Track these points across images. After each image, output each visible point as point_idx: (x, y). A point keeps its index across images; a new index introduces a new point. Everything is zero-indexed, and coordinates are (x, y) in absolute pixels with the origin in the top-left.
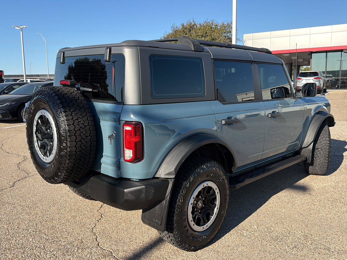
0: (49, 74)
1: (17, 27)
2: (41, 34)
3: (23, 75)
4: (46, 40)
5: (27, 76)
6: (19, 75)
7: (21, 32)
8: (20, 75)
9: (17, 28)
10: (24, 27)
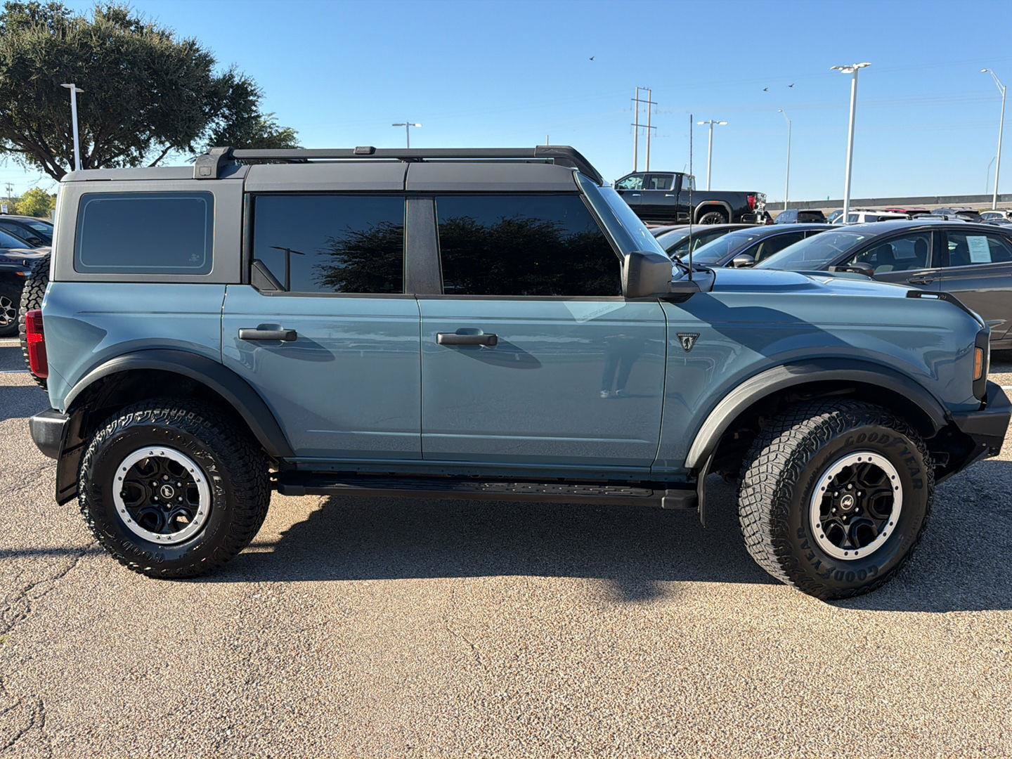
0: (999, 194)
1: (844, 68)
2: (992, 73)
3: (843, 201)
4: (1004, 89)
5: (853, 203)
6: (938, 197)
7: (854, 80)
8: (942, 197)
9: (846, 71)
10: (862, 65)
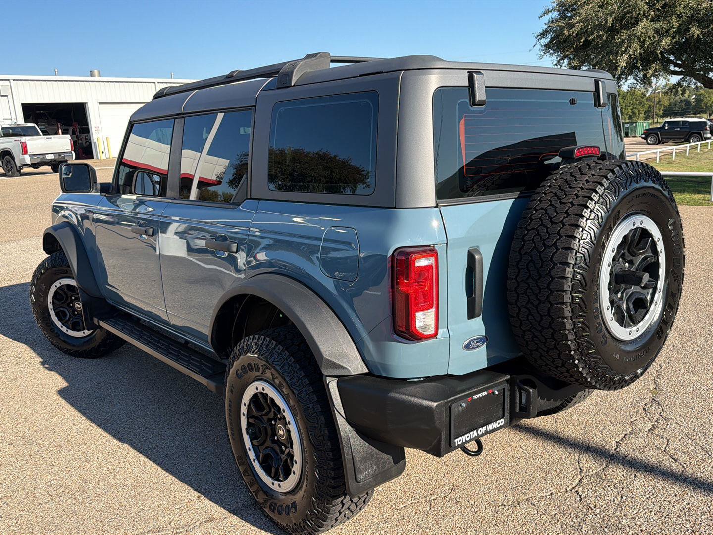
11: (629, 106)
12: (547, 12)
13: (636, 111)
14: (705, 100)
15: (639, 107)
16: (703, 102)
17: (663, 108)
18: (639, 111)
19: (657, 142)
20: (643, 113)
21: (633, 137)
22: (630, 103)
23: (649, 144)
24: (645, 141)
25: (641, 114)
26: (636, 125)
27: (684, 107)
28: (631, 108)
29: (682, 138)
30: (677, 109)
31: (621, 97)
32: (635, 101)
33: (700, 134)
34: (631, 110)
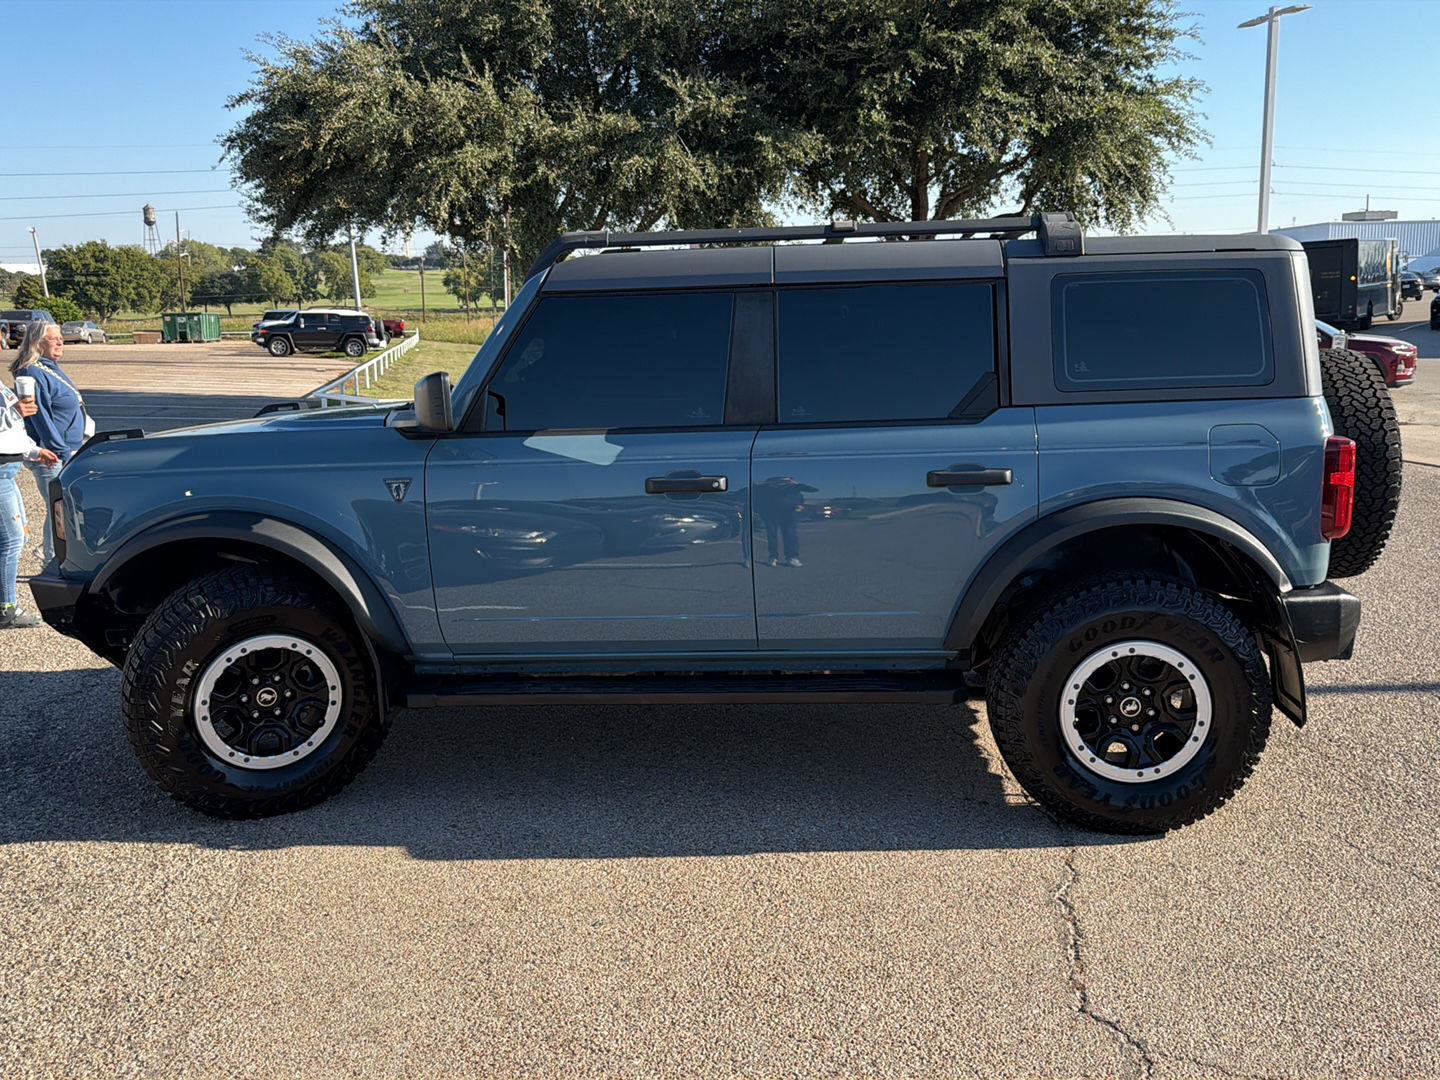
11: (130, 282)
12: (243, 98)
13: (145, 293)
14: (265, 276)
15: (149, 284)
16: (261, 280)
17: (189, 288)
18: (150, 292)
19: (289, 351)
20: (159, 295)
21: (196, 342)
22: (130, 275)
23: (274, 355)
24: (266, 350)
25: (155, 297)
26: (199, 319)
27: (229, 287)
28: (134, 285)
29: (333, 345)
30: (217, 290)
31: (111, 263)
32: (139, 273)
33: (361, 337)
34: (134, 289)
